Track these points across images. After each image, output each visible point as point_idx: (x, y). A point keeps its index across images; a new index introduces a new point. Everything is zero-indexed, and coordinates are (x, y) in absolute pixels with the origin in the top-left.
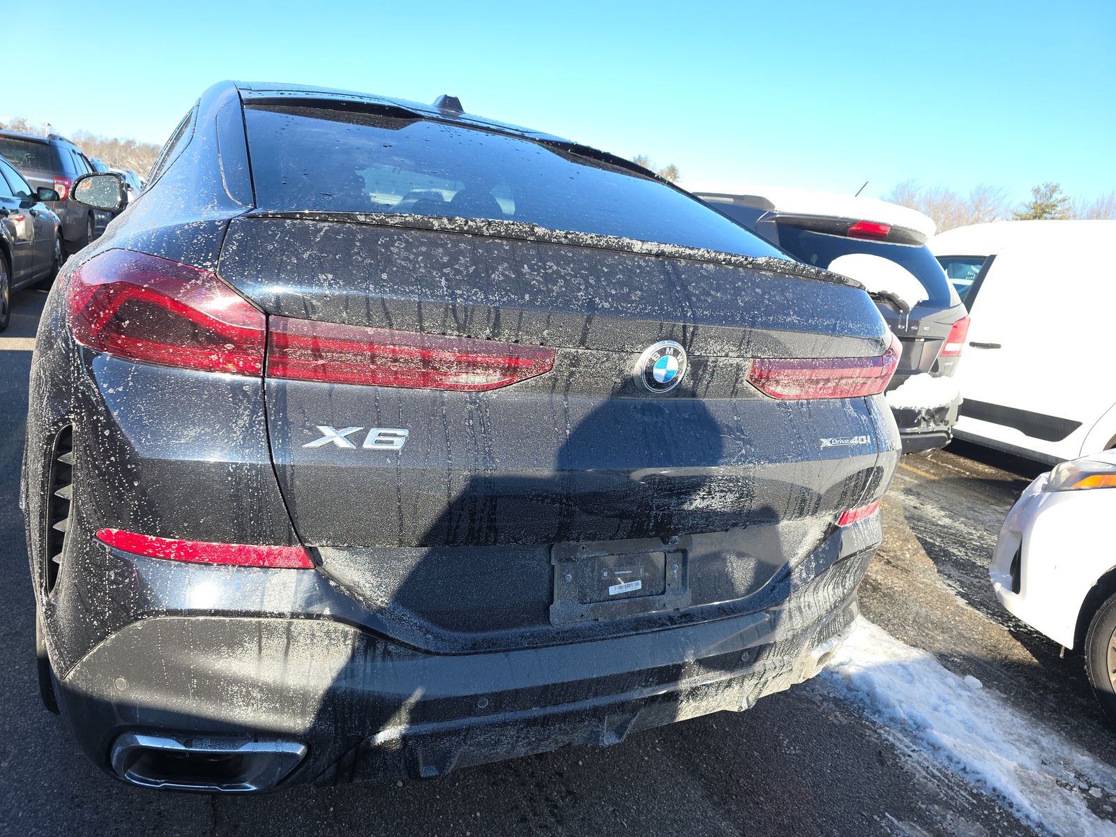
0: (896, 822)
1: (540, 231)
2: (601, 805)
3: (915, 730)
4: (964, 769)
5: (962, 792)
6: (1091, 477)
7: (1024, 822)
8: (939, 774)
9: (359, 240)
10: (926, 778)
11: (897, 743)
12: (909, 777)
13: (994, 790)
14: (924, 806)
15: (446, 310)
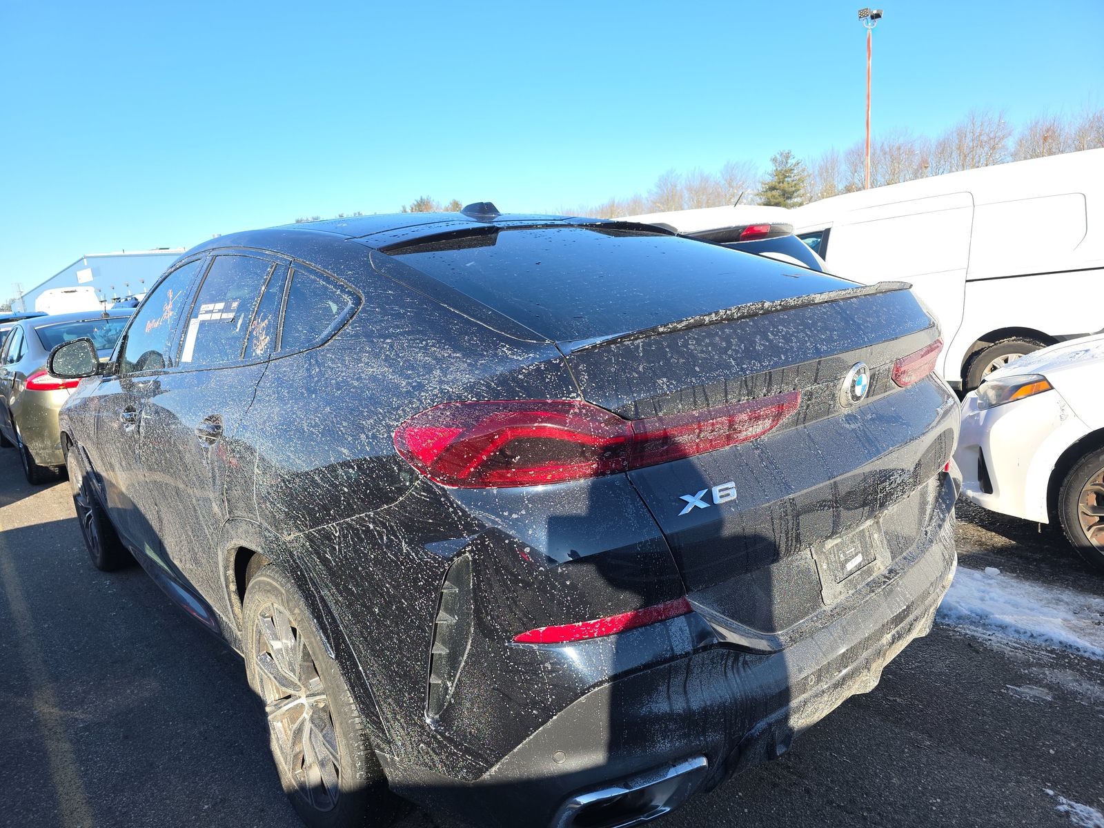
0: (1018, 689)
1: (767, 305)
2: (819, 754)
3: (981, 620)
4: (1032, 636)
5: (1042, 652)
6: (1021, 389)
7: (1094, 658)
8: (1018, 646)
9: (667, 347)
10: (1012, 651)
11: (976, 634)
12: (1001, 655)
13: (1061, 643)
14: (1026, 671)
15: (741, 382)
